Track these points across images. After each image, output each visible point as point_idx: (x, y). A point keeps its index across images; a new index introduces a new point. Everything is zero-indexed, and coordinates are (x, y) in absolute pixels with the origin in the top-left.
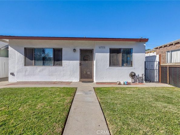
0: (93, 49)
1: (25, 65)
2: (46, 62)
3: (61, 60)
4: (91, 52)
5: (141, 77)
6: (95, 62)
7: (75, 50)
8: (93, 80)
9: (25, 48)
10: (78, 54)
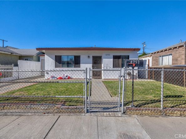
0: (102, 56)
1: (56, 67)
2: (70, 65)
3: (80, 64)
4: (100, 58)
5: (135, 75)
6: (103, 65)
7: (89, 57)
8: (102, 77)
9: (56, 56)
10: (91, 60)
